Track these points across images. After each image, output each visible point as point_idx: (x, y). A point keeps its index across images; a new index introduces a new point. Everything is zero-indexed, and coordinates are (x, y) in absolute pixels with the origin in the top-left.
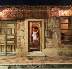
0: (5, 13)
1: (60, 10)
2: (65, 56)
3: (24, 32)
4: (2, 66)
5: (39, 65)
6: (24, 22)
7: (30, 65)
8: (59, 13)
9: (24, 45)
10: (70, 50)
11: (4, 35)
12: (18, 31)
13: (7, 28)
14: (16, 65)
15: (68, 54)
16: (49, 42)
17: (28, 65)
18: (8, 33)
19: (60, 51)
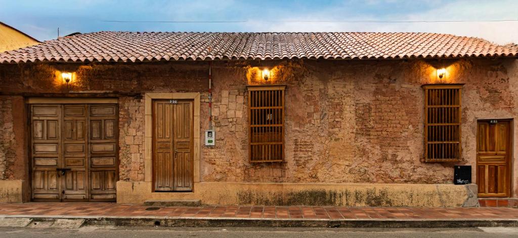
0: (85, 77)
1: (252, 67)
2: (261, 203)
3: (139, 134)
4: (69, 219)
5: (161, 220)
6: (139, 101)
7: (137, 220)
8: (249, 76)
9: (140, 172)
10: (275, 187)
11: (84, 142)
12: (121, 130)
13: (93, 118)
14: (102, 219)
15: (269, 197)
16: (215, 164)
17: (133, 219)
18: (95, 135)
19: (246, 189)
